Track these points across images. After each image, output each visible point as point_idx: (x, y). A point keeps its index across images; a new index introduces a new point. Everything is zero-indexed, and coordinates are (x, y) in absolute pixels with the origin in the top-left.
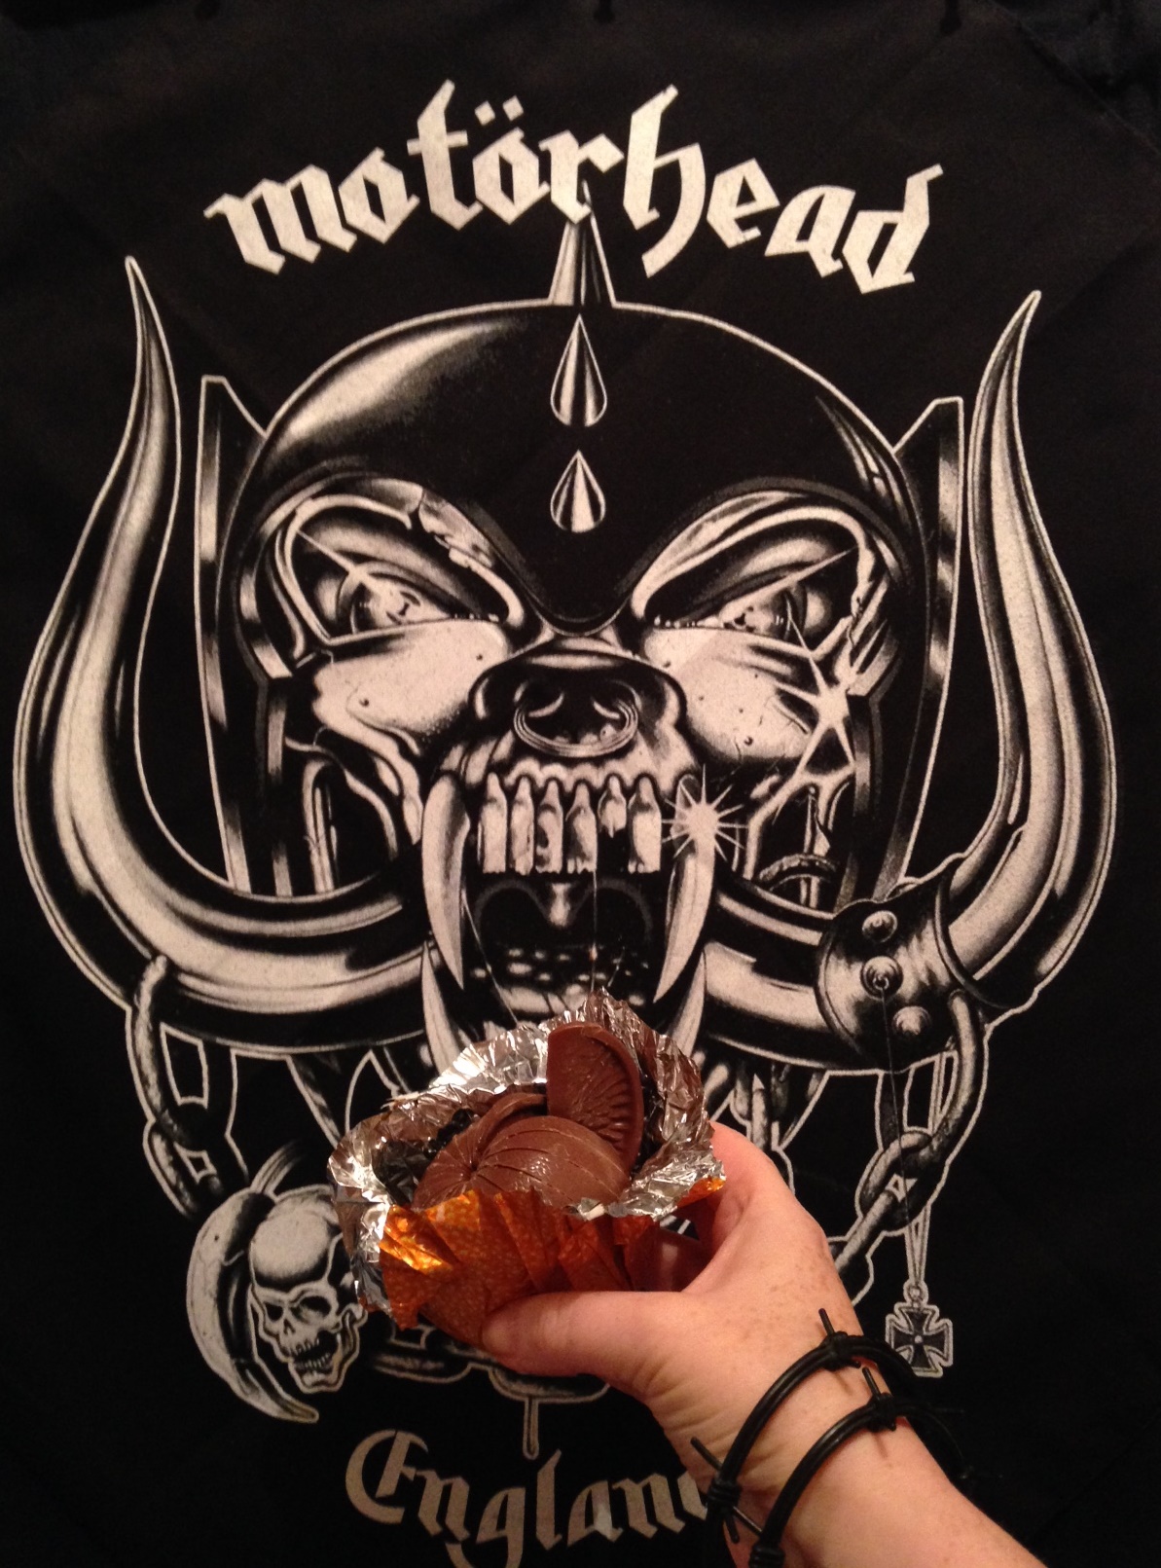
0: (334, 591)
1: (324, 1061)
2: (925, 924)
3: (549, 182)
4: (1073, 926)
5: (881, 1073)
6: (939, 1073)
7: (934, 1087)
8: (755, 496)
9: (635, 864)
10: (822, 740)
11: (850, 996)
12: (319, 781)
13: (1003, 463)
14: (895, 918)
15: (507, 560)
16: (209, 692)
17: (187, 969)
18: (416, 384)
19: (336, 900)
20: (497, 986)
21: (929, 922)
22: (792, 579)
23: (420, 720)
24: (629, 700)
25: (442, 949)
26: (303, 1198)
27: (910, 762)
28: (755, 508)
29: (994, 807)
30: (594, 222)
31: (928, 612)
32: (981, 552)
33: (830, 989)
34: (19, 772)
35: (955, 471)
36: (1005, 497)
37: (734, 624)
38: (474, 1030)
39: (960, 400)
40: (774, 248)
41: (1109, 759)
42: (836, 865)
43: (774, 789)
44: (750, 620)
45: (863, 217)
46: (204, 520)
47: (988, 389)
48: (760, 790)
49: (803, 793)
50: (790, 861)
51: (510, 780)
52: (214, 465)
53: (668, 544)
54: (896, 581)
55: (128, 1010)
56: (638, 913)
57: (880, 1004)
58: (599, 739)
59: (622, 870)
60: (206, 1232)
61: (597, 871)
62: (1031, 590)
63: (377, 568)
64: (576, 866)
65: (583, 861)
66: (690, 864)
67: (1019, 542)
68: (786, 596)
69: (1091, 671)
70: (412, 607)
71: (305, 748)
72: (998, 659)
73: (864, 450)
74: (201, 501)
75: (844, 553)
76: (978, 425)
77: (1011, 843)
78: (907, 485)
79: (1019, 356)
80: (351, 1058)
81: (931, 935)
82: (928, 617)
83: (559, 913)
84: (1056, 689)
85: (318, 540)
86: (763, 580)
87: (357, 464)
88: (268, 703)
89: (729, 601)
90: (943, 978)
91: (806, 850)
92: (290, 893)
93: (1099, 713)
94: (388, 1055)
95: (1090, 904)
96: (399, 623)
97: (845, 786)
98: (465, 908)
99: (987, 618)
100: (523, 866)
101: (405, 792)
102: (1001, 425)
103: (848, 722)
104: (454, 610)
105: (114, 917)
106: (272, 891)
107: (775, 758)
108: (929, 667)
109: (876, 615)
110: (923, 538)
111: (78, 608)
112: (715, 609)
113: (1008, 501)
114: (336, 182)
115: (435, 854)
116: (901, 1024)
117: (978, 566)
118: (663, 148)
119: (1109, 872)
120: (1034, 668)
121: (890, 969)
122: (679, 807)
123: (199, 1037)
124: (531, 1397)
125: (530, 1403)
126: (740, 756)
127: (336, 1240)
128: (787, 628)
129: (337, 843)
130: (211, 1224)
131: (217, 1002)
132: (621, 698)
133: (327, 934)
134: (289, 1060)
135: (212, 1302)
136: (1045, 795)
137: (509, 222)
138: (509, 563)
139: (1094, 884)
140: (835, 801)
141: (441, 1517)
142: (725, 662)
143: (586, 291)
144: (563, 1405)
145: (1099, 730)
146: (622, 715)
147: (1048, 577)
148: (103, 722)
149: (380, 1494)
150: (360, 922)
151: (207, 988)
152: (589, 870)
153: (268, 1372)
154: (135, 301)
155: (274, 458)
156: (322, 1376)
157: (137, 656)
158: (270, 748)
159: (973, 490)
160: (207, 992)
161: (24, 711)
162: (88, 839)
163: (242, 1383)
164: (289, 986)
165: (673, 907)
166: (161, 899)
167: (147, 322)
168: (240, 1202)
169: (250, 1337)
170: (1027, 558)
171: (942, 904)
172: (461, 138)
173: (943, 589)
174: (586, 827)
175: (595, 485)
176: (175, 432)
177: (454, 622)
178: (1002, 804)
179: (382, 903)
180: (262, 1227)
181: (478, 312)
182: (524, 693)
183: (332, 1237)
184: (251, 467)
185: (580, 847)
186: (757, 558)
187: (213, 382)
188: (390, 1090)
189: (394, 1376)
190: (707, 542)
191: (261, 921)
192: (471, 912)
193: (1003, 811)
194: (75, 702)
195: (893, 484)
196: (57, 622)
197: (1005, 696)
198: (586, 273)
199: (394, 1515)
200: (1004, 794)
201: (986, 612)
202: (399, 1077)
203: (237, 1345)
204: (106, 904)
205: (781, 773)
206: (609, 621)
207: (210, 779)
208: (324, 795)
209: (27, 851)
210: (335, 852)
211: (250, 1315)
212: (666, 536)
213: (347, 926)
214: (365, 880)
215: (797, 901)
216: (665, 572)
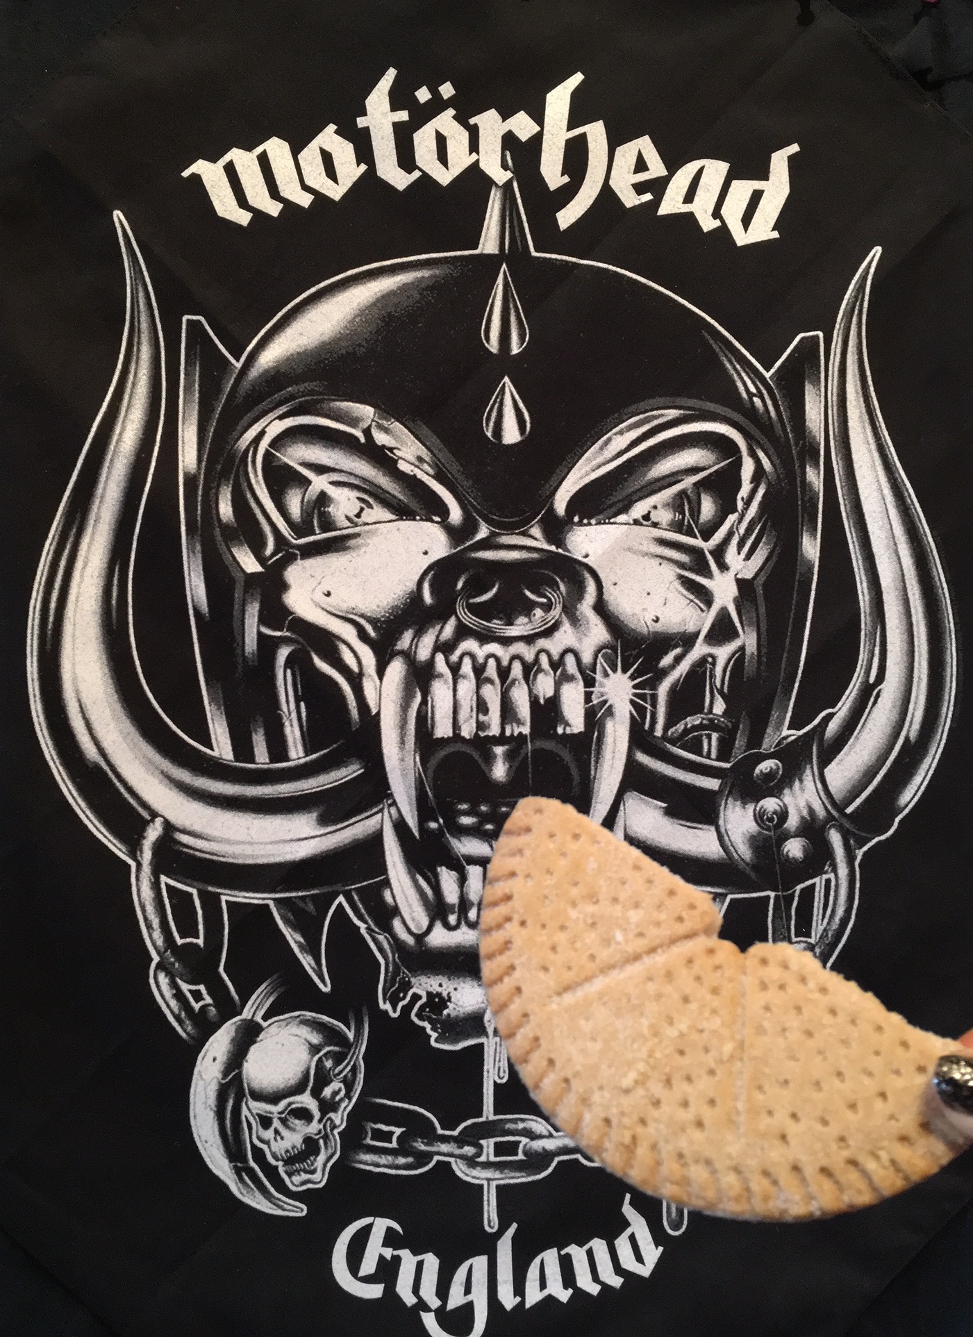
0: (300, 497)
1: (301, 904)
2: (806, 767)
3: (478, 153)
4: (924, 766)
5: (772, 894)
6: (820, 892)
7: (816, 904)
8: (654, 413)
9: (563, 726)
10: (717, 617)
11: (746, 833)
12: (289, 662)
13: (856, 386)
14: (780, 765)
16: (193, 587)
17: (182, 829)
18: (366, 321)
19: (306, 764)
20: (448, 836)
21: (808, 766)
22: (689, 481)
23: (375, 608)
24: (554, 586)
25: (399, 805)
26: (288, 1022)
27: (789, 634)
28: (656, 422)
29: (858, 670)
30: (515, 185)
31: (800, 508)
32: (840, 459)
33: (729, 827)
34: (32, 662)
35: (818, 392)
36: (858, 414)
37: (642, 521)
38: (429, 874)
39: (821, 334)
40: (664, 209)
42: (731, 722)
43: (678, 660)
44: (655, 517)
45: (736, 184)
46: (186, 441)
47: (842, 325)
48: (667, 660)
49: (702, 661)
50: (693, 720)
51: (454, 658)
52: (195, 390)
53: (583, 455)
54: (773, 483)
55: (133, 864)
56: (567, 769)
57: (770, 837)
58: (530, 619)
59: (551, 732)
60: (206, 1053)
61: (530, 734)
62: (881, 491)
63: (335, 477)
64: (513, 730)
65: (518, 727)
66: (610, 725)
67: (870, 450)
68: (683, 496)
69: (933, 556)
70: (367, 510)
71: (278, 634)
72: (857, 547)
73: (743, 374)
74: (183, 424)
75: (730, 460)
76: (835, 354)
77: (872, 699)
78: (780, 403)
79: (867, 298)
80: (323, 902)
81: (811, 778)
82: (800, 513)
83: (500, 771)
84: (905, 572)
85: (285, 456)
86: (665, 483)
87: (317, 389)
88: (244, 594)
89: (636, 501)
90: (821, 813)
91: (706, 711)
92: (267, 761)
93: (940, 591)
94: (356, 897)
95: (938, 747)
96: (356, 525)
97: (737, 655)
98: (419, 770)
99: (847, 514)
100: (467, 731)
101: (364, 671)
102: (853, 354)
103: (738, 601)
104: (403, 512)
105: (118, 784)
106: (253, 761)
107: (678, 633)
108: (802, 554)
109: (757, 512)
110: (794, 448)
111: (78, 515)
112: (625, 509)
113: (860, 417)
114: (295, 152)
115: (392, 723)
116: (788, 851)
117: (839, 471)
118: (572, 124)
119: (952, 721)
120: (887, 555)
121: (778, 808)
122: (599, 677)
123: (194, 887)
124: (489, 1180)
125: (489, 1185)
126: (649, 634)
127: (317, 1057)
128: (686, 523)
129: (307, 716)
130: (210, 1046)
131: (208, 856)
132: (547, 585)
133: (300, 795)
134: (271, 904)
135: (212, 1114)
136: (899, 659)
137: (445, 185)
138: (448, 471)
139: (940, 730)
140: (729, 668)
141: (416, 1289)
142: (635, 553)
143: (510, 243)
144: (517, 1184)
145: (940, 604)
146: (549, 599)
147: (895, 480)
148: (102, 615)
149: (362, 1273)
150: (328, 784)
151: (199, 844)
152: (524, 733)
153: (261, 1175)
154: (123, 249)
155: (246, 385)
156: (308, 1176)
157: (130, 557)
158: (246, 634)
159: (832, 406)
160: (199, 848)
161: (35, 608)
162: (93, 718)
163: (240, 1185)
164: (269, 840)
165: (597, 762)
166: (157, 768)
167: (134, 269)
168: (234, 1028)
169: (245, 1143)
170: (877, 464)
171: (819, 752)
172: (403, 116)
173: (811, 490)
174: (520, 697)
175: (521, 405)
176: (160, 364)
177: (402, 522)
178: (864, 668)
179: (346, 767)
180: (253, 1049)
181: (418, 260)
182: (464, 583)
183: (313, 1056)
184: (227, 393)
185: (516, 714)
186: (659, 465)
187: (193, 321)
188: (359, 928)
189: (370, 1172)
190: (616, 452)
191: (243, 785)
192: (424, 771)
193: (865, 673)
194: (77, 598)
195: (769, 402)
196: (60, 529)
197: (864, 578)
198: (510, 227)
199: (374, 1291)
200: (865, 659)
201: (846, 508)
202: (366, 917)
203: (234, 1150)
204: (110, 774)
205: (683, 646)
206: (536, 520)
207: (196, 663)
208: (293, 675)
209: (41, 730)
210: (305, 724)
211: (245, 1125)
212: (581, 447)
213: (318, 787)
214: (331, 748)
215: (700, 754)
216: (581, 478)
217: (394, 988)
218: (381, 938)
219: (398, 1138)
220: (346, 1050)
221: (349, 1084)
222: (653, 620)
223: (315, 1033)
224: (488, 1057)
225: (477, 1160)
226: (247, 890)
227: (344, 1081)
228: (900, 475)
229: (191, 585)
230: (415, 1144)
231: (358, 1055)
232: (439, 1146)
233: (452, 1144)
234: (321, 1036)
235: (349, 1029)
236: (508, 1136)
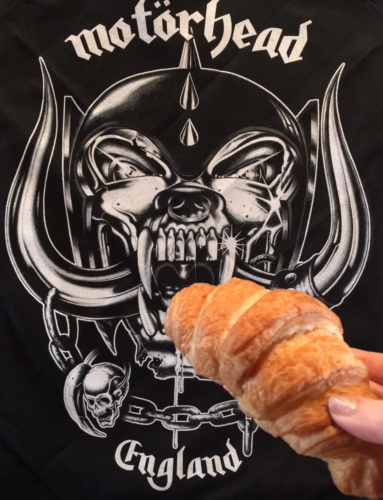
0: (108, 167)
1: (107, 323)
2: (306, 276)
3: (179, 28)
4: (355, 277)
8: (249, 133)
9: (209, 258)
10: (272, 215)
12: (103, 230)
13: (333, 121)
14: (296, 275)
15: (165, 155)
17: (62, 292)
18: (134, 97)
19: (109, 269)
20: (163, 298)
21: (307, 276)
22: (262, 161)
23: (137, 210)
24: (207, 202)
25: (144, 286)
26: (101, 366)
27: (301, 223)
28: (249, 137)
29: (329, 238)
30: (194, 40)
31: (307, 172)
32: (326, 151)
34: (7, 228)
35: (316, 124)
36: (333, 133)
37: (242, 177)
38: (155, 313)
39: (318, 100)
40: (255, 49)
41: (368, 221)
42: (276, 258)
43: (255, 232)
44: (247, 175)
45: (285, 37)
46: (65, 145)
47: (327, 96)
48: (251, 233)
49: (265, 233)
50: (261, 257)
51: (167, 230)
52: (69, 125)
53: (219, 150)
54: (297, 161)
55: (43, 305)
56: (210, 274)
58: (197, 215)
59: (204, 260)
60: (70, 376)
61: (196, 260)
62: (342, 164)
63: (122, 159)
64: (189, 258)
65: (191, 257)
66: (227, 257)
67: (338, 148)
68: (259, 167)
69: (362, 191)
70: (134, 172)
71: (99, 219)
72: (331, 188)
73: (286, 117)
74: (64, 138)
75: (279, 152)
76: (324, 108)
77: (335, 250)
78: (300, 129)
79: (338, 85)
80: (115, 322)
81: (308, 281)
82: (307, 173)
83: (183, 274)
84: (350, 198)
85: (102, 150)
86: (252, 161)
87: (115, 124)
88: (86, 204)
89: (240, 169)
91: (266, 253)
92: (95, 268)
93: (365, 206)
94: (127, 321)
95: (361, 270)
96: (130, 178)
97: (279, 231)
98: (152, 273)
99: (327, 174)
100: (171, 258)
101: (132, 234)
102: (332, 108)
103: (281, 209)
104: (148, 173)
105: (39, 275)
106: (89, 268)
107: (256, 222)
108: (308, 191)
109: (290, 173)
110: (306, 147)
111: (24, 173)
112: (235, 172)
113: (334, 134)
114: (108, 30)
115: (142, 255)
117: (324, 156)
118: (217, 15)
119: (368, 259)
120: (343, 191)
122: (223, 238)
123: (66, 314)
124: (175, 429)
125: (175, 431)
126: (244, 222)
127: (111, 380)
128: (260, 178)
129: (110, 251)
130: (71, 374)
131: (72, 303)
132: (204, 202)
133: (107, 281)
134: (95, 322)
135: (72, 398)
136: (346, 234)
137: (166, 41)
138: (166, 157)
139: (363, 263)
140: (276, 236)
141: (146, 468)
142: (239, 190)
143: (192, 65)
144: (186, 431)
145: (365, 211)
146: (204, 208)
147: (348, 160)
148: (33, 211)
149: (126, 461)
150: (118, 277)
151: (69, 298)
152: (193, 260)
153: (90, 421)
154: (42, 71)
155: (88, 122)
156: (107, 423)
157: (44, 189)
158: (87, 219)
159: (323, 130)
160: (69, 300)
161: (8, 208)
162: (30, 250)
163: (82, 424)
164: (95, 298)
165: (222, 272)
166: (53, 269)
167: (46, 78)
168: (80, 367)
169: (84, 410)
170: (341, 153)
171: (311, 270)
172: (150, 13)
173: (313, 164)
174: (192, 246)
175: (195, 130)
176: (56, 114)
177: (148, 177)
178: (332, 237)
179: (124, 271)
180: (87, 375)
181: (155, 72)
182: (171, 201)
183: (110, 379)
184: (81, 126)
185: (190, 252)
186: (250, 154)
187: (68, 97)
188: (128, 332)
189: (130, 423)
190: (233, 149)
191: (85, 277)
192: (154, 274)
193: (332, 239)
194: (24, 204)
195: (296, 129)
196: (18, 178)
197: (333, 200)
198: (192, 58)
199: (130, 468)
200: (333, 233)
201: (327, 172)
202: (131, 328)
203: (80, 412)
204: (36, 270)
205: (258, 227)
206: (200, 176)
207: (68, 230)
208: (105, 235)
209: (10, 254)
210: (109, 254)
211: (84, 403)
212: (219, 147)
213: (113, 278)
214: (119, 263)
215: (263, 270)
216: (218, 159)
217: (141, 355)
218: (136, 336)
219: (141, 411)
220: (122, 378)
221: (123, 390)
222: (246, 217)
223: (111, 371)
224: (176, 383)
225: (171, 421)
226: (86, 316)
227: (122, 389)
228: (350, 158)
229: (66, 200)
230: (147, 414)
231: (127, 380)
232: (156, 415)
233: (162, 415)
234: (113, 372)
235: (124, 370)
236: (183, 413)
